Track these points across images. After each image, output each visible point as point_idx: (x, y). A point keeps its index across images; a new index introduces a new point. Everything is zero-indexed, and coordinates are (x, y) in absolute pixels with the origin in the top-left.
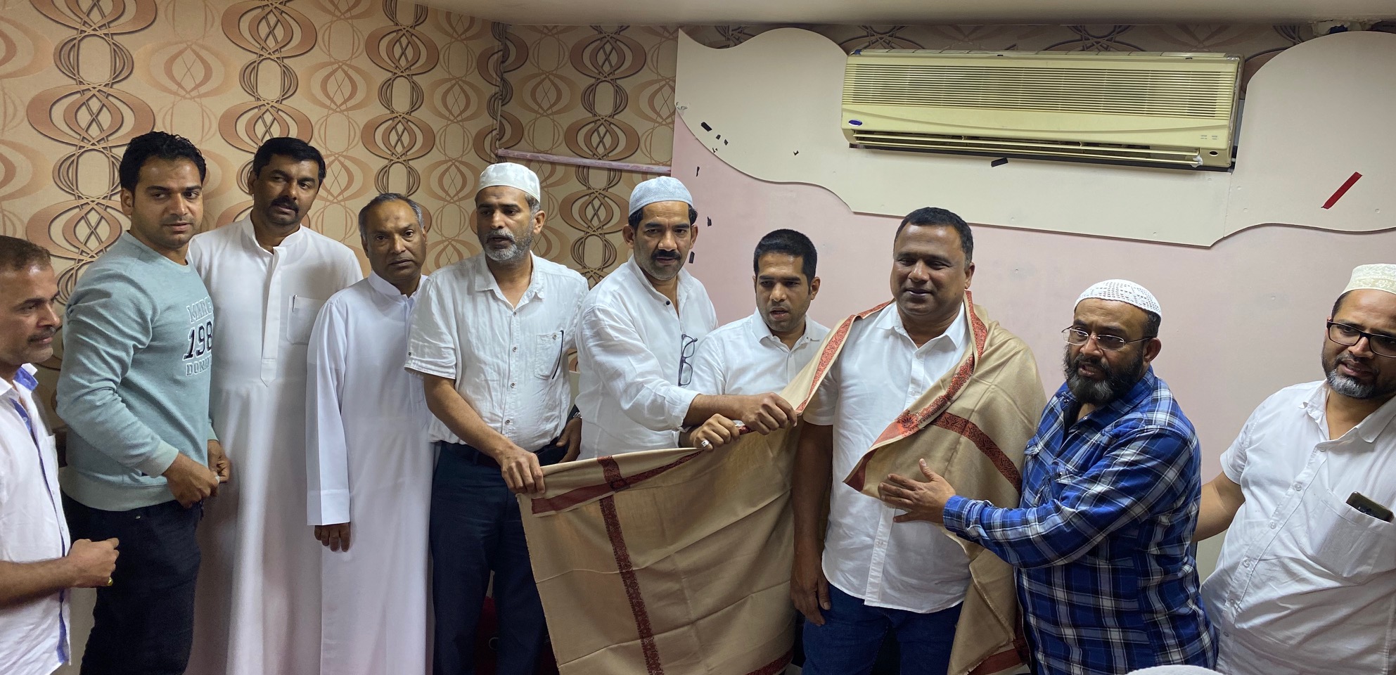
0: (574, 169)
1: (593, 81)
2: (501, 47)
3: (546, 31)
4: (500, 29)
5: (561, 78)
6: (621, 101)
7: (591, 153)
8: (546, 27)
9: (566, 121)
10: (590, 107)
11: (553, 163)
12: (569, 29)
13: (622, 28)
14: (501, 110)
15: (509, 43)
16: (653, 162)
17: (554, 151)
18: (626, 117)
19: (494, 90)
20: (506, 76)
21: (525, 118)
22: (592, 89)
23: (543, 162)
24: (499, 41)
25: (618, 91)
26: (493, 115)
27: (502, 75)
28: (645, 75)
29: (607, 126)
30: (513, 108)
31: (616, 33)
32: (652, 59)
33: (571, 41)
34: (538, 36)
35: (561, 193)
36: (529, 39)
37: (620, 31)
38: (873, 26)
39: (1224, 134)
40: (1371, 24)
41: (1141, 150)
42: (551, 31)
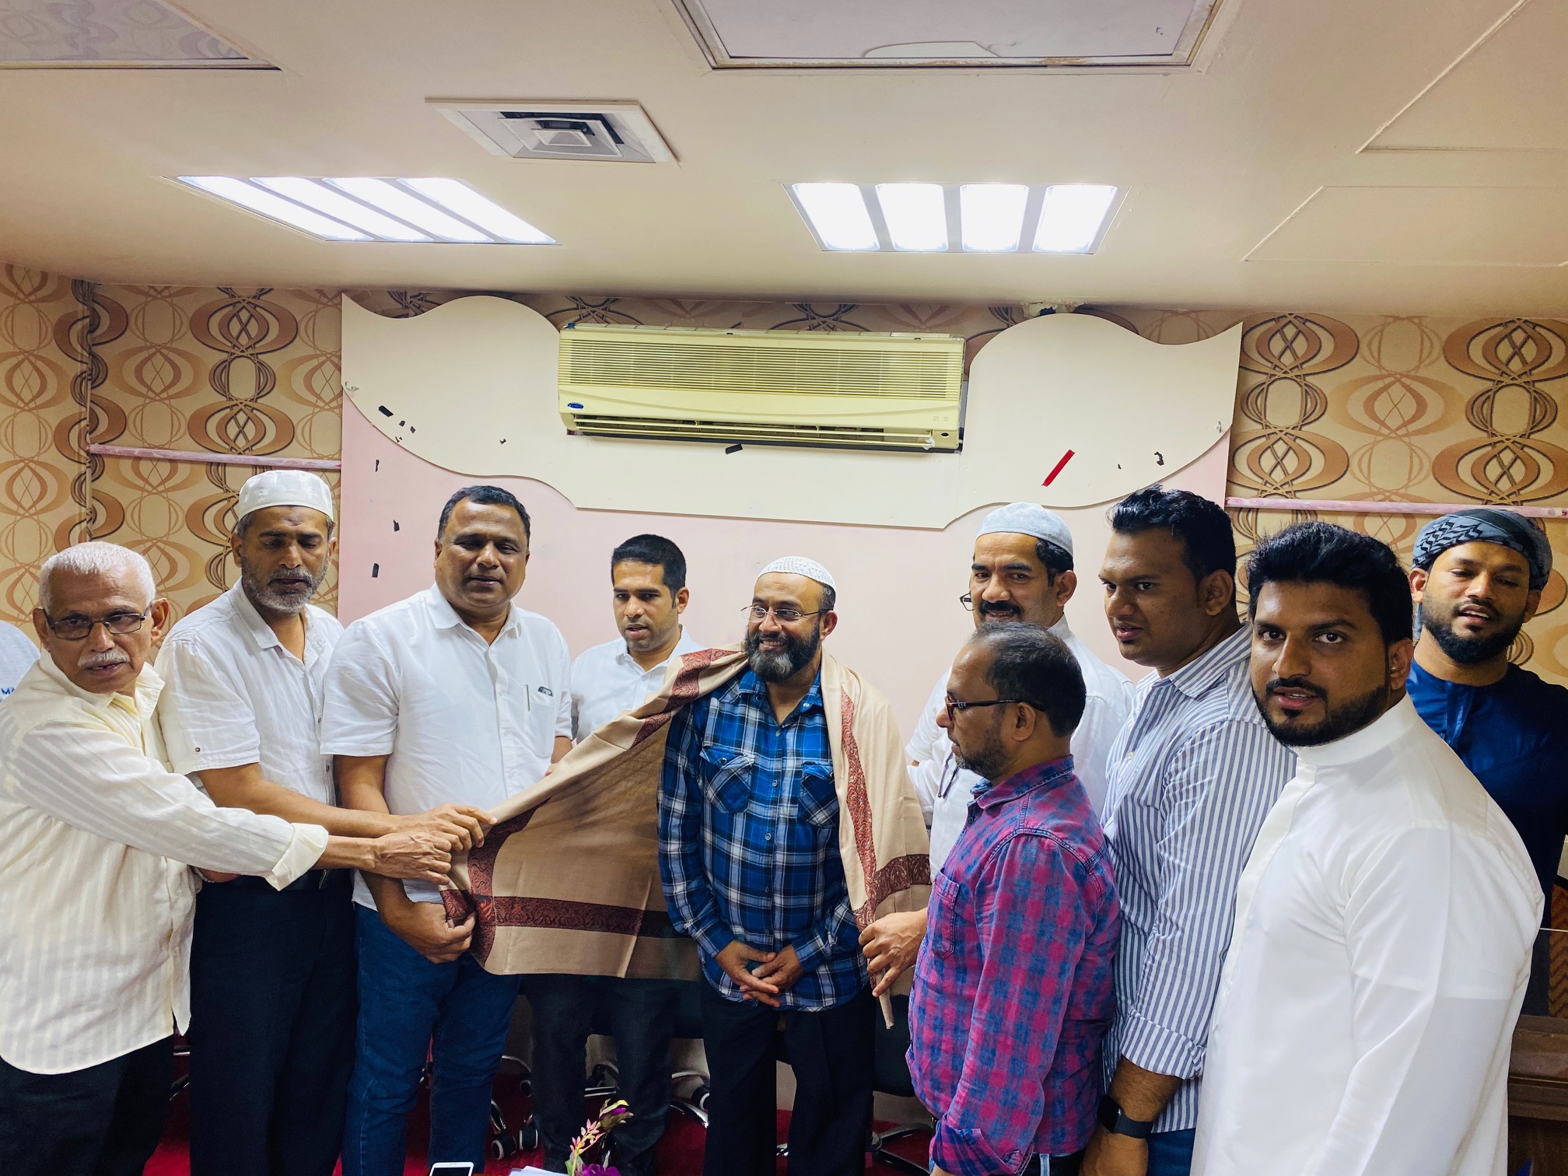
0: (203, 468)
1: (225, 356)
2: (87, 313)
3: (152, 292)
4: (84, 288)
5: (181, 353)
6: (266, 382)
7: (227, 447)
8: (152, 288)
9: (188, 407)
10: (223, 389)
11: (172, 461)
12: (185, 291)
13: (263, 292)
14: (91, 394)
15: (98, 308)
16: (315, 455)
17: (173, 446)
18: (274, 400)
19: (79, 368)
20: (96, 349)
21: (127, 403)
22: (224, 366)
23: (159, 460)
24: (83, 303)
25: (262, 368)
26: (81, 401)
27: (90, 348)
28: (299, 349)
29: (248, 412)
30: (108, 391)
31: (254, 297)
32: (306, 331)
33: (190, 306)
34: (142, 299)
35: (186, 499)
36: (129, 303)
37: (260, 295)
38: (584, 298)
39: (955, 415)
40: (1075, 307)
41: (877, 433)
42: (161, 293)
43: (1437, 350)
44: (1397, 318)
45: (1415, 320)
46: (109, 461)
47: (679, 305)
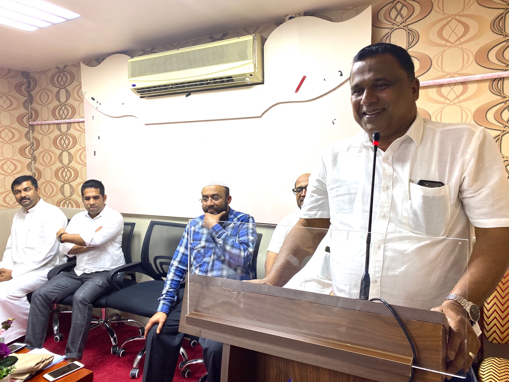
0: (55, 126)
1: (58, 89)
2: (27, 81)
3: (42, 72)
4: (26, 74)
5: (48, 90)
6: (68, 95)
7: (60, 118)
8: (41, 71)
9: (51, 106)
10: (59, 100)
11: (49, 124)
12: (49, 70)
13: (66, 66)
14: (30, 107)
15: (31, 80)
17: (49, 120)
18: (71, 101)
19: (26, 98)
20: (30, 92)
21: (38, 108)
22: (58, 92)
23: (46, 124)
24: (26, 79)
25: (67, 91)
26: (27, 108)
27: (28, 92)
28: (75, 83)
29: (65, 106)
30: (34, 105)
31: (64, 69)
32: (76, 77)
33: (50, 74)
34: (39, 75)
35: (53, 136)
36: (36, 77)
37: (65, 67)
38: (145, 49)
39: (252, 66)
40: (302, 14)
41: (230, 78)
42: (43, 72)
46: (35, 126)
47: (173, 45)
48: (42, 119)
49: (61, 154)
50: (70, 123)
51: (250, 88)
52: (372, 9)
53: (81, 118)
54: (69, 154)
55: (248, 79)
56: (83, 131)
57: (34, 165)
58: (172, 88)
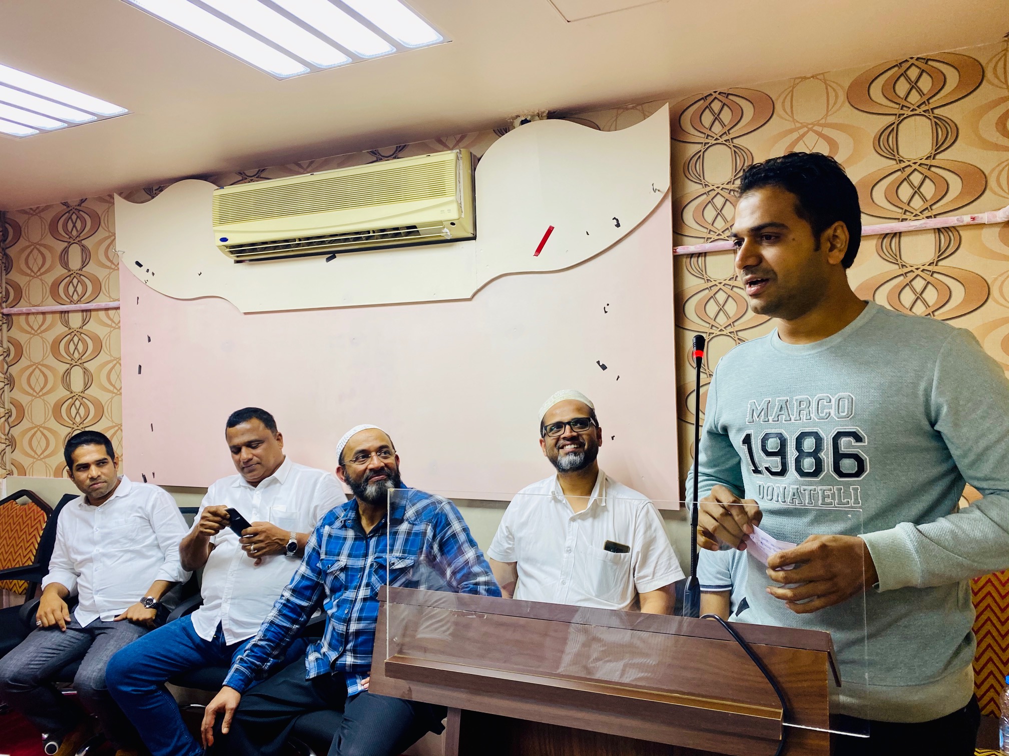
0: (58, 315)
1: (66, 244)
3: (32, 212)
5: (45, 246)
6: (86, 257)
7: (69, 301)
8: (31, 209)
9: (50, 279)
10: (65, 265)
11: (43, 313)
12: (47, 207)
13: (83, 201)
14: (6, 279)
15: (7, 226)
17: (44, 304)
18: (91, 268)
20: (7, 251)
21: (21, 280)
22: (66, 251)
23: (38, 313)
25: (84, 249)
27: (4, 251)
28: (101, 234)
29: (78, 277)
30: (14, 276)
31: (78, 205)
32: (104, 220)
33: (49, 216)
34: (26, 216)
35: (51, 336)
36: (21, 220)
37: (81, 203)
38: (246, 172)
39: (454, 207)
40: (545, 114)
41: (412, 229)
42: (35, 211)
43: (842, 97)
44: (805, 78)
45: (821, 77)
46: (14, 318)
47: (300, 166)
48: (30, 303)
49: (68, 372)
50: (90, 310)
51: (450, 246)
52: (670, 109)
53: (112, 300)
54: (86, 371)
55: (448, 231)
56: (117, 326)
57: (8, 395)
58: (298, 245)
